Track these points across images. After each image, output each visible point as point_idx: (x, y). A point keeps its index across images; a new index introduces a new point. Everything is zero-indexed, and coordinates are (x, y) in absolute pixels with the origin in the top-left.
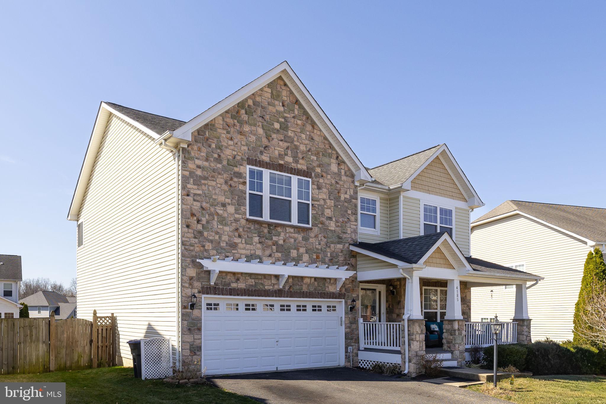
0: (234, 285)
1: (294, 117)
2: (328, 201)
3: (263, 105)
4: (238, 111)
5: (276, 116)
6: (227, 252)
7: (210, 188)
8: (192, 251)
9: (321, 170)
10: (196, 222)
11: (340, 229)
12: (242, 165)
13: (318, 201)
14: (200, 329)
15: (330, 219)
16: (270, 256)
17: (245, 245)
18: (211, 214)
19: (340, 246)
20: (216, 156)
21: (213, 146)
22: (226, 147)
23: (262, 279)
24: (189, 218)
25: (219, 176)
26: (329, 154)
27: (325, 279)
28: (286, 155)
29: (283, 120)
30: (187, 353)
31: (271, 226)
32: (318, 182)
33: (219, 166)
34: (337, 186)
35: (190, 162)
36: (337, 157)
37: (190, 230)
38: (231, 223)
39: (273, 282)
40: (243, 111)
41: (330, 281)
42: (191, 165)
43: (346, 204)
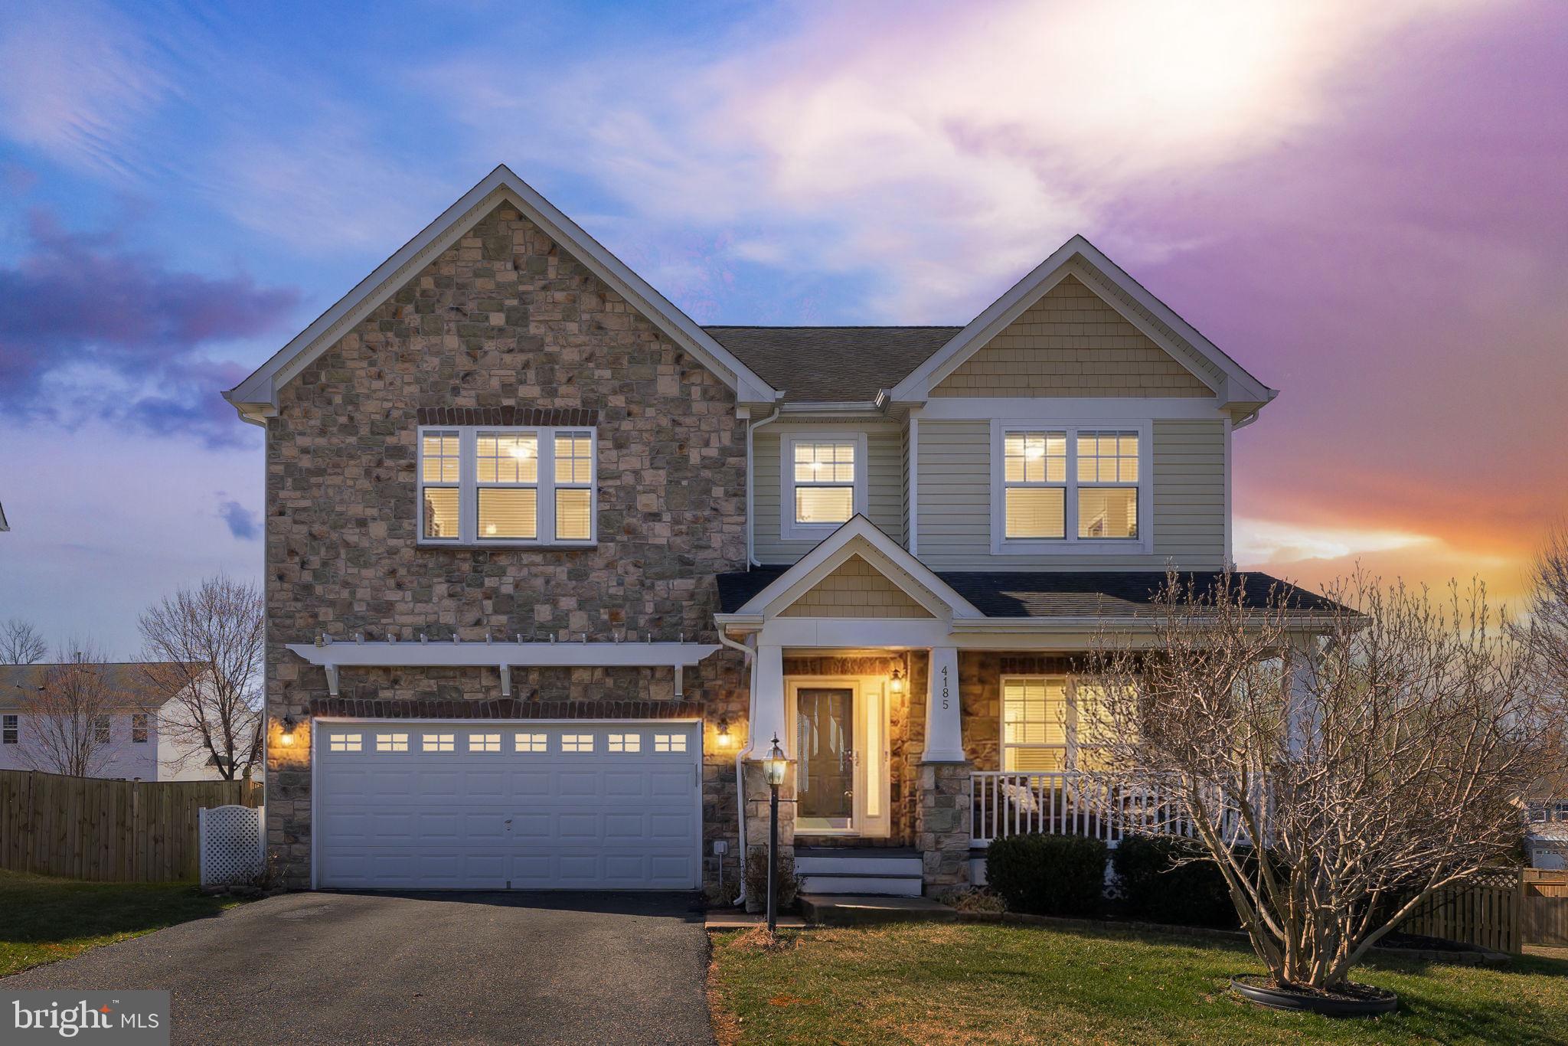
0: (386, 695)
1: (544, 288)
2: (649, 476)
3: (459, 281)
4: (397, 310)
5: (493, 298)
6: (370, 624)
7: (331, 492)
8: (289, 627)
9: (627, 398)
10: (297, 567)
11: (685, 538)
12: (404, 428)
13: (619, 477)
14: (306, 790)
15: (655, 517)
16: (478, 623)
17: (411, 605)
18: (332, 547)
19: (689, 584)
20: (343, 420)
21: (338, 400)
22: (368, 397)
23: (455, 677)
24: (283, 561)
25: (352, 462)
26: (653, 353)
27: (636, 669)
28: (522, 382)
29: (515, 302)
30: (280, 836)
31: (479, 555)
32: (617, 430)
33: (352, 440)
34: (678, 429)
35: (285, 444)
36: (679, 358)
37: (286, 585)
38: (380, 559)
39: (484, 683)
40: (410, 308)
41: (653, 676)
42: (288, 451)
43: (706, 474)
